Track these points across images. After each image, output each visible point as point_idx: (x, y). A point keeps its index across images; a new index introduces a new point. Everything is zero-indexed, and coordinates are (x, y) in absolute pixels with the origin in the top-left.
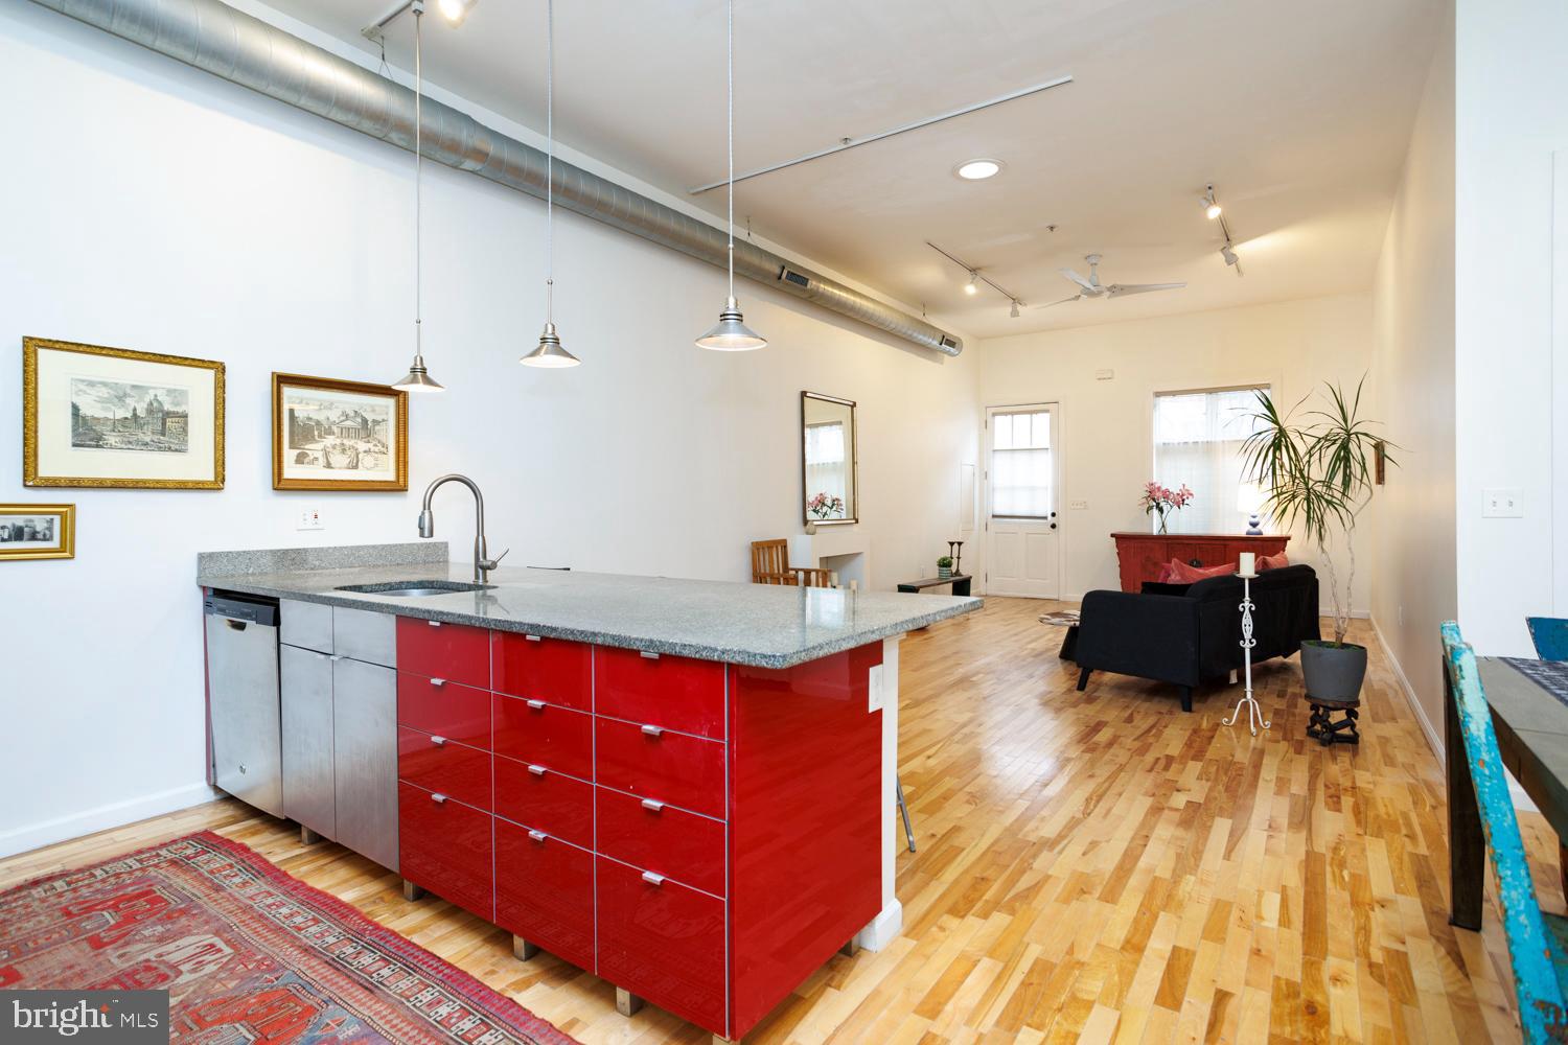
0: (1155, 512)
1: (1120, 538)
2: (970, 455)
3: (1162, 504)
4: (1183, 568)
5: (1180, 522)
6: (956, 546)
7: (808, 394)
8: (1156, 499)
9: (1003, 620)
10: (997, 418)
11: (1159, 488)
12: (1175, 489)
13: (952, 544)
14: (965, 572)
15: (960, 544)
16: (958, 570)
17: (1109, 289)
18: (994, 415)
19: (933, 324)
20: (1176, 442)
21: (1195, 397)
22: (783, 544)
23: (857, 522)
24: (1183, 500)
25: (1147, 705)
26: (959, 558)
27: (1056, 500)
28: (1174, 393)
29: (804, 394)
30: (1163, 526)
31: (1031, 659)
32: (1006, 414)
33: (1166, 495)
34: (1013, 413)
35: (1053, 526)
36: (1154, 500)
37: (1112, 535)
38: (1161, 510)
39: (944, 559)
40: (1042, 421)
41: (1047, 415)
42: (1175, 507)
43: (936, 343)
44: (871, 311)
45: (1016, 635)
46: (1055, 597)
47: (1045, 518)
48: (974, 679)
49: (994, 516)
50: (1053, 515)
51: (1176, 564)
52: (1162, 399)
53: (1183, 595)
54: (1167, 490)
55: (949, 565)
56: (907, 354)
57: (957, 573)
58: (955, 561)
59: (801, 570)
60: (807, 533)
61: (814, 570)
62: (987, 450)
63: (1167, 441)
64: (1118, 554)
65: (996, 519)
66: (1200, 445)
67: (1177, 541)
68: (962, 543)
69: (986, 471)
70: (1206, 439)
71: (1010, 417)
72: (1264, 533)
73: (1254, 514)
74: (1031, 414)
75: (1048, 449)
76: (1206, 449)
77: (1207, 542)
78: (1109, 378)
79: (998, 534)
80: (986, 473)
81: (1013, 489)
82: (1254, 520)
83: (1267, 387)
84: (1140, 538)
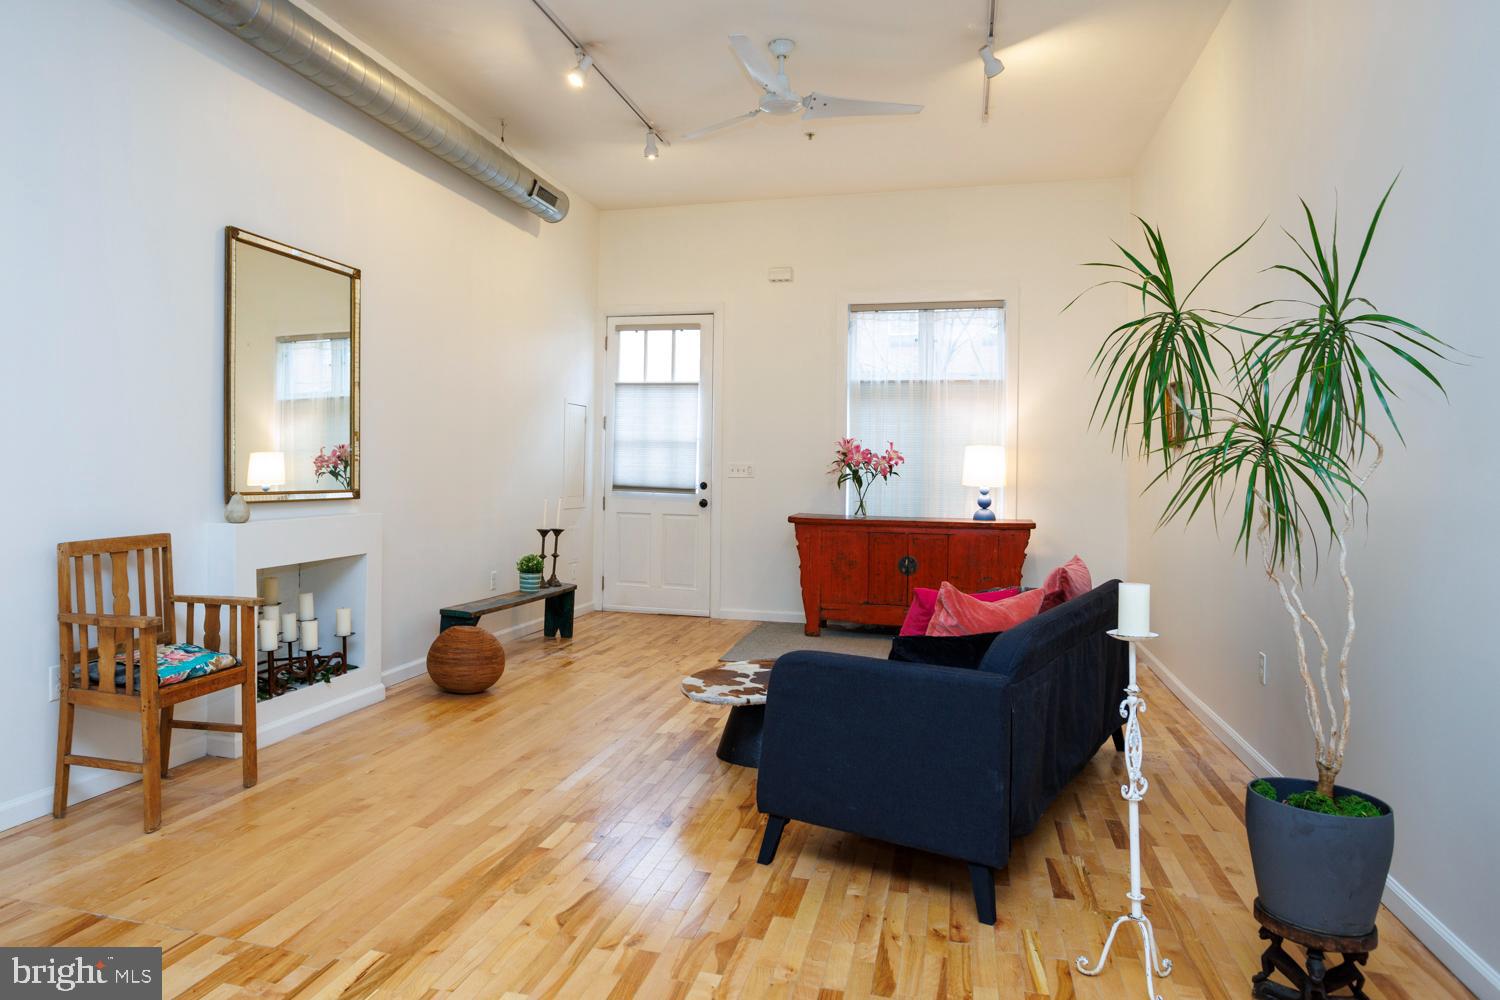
0: (849, 484)
1: (804, 526)
2: (580, 391)
3: (861, 472)
4: (960, 600)
5: (886, 501)
6: (551, 536)
7: (242, 235)
8: (853, 463)
9: (625, 664)
10: (623, 334)
11: (858, 447)
12: (879, 449)
13: (544, 533)
14: (565, 578)
15: (557, 532)
16: (554, 575)
17: (805, 101)
18: (619, 328)
19: (517, 158)
20: (878, 379)
21: (905, 315)
22: (161, 545)
23: (357, 495)
24: (891, 467)
25: (902, 899)
26: (555, 556)
27: (708, 464)
28: (877, 308)
29: (232, 233)
30: (861, 505)
31: (666, 765)
32: (636, 328)
33: (868, 457)
34: (646, 328)
35: (703, 504)
36: (849, 466)
37: (791, 520)
38: (858, 480)
39: (529, 559)
40: (690, 341)
41: (695, 334)
42: (880, 477)
43: (521, 191)
44: (390, 98)
45: (642, 699)
46: (706, 613)
47: (692, 491)
48: (544, 844)
49: (616, 487)
50: (704, 486)
51: (948, 592)
52: (859, 315)
53: (974, 664)
54: (868, 452)
55: (538, 569)
56: (469, 202)
57: (553, 581)
58: (548, 564)
59: (200, 600)
60: (230, 520)
61: (226, 601)
62: (608, 384)
63: (865, 379)
64: (798, 547)
65: (620, 492)
66: (911, 383)
67: (883, 529)
68: (562, 531)
69: (604, 415)
70: (919, 378)
71: (642, 333)
72: (997, 517)
73: (984, 489)
74: (674, 330)
75: (697, 384)
76: (919, 392)
77: (924, 530)
78: (787, 280)
79: (621, 515)
80: (605, 418)
81: (644, 444)
82: (984, 498)
83: (999, 304)
84: (831, 524)
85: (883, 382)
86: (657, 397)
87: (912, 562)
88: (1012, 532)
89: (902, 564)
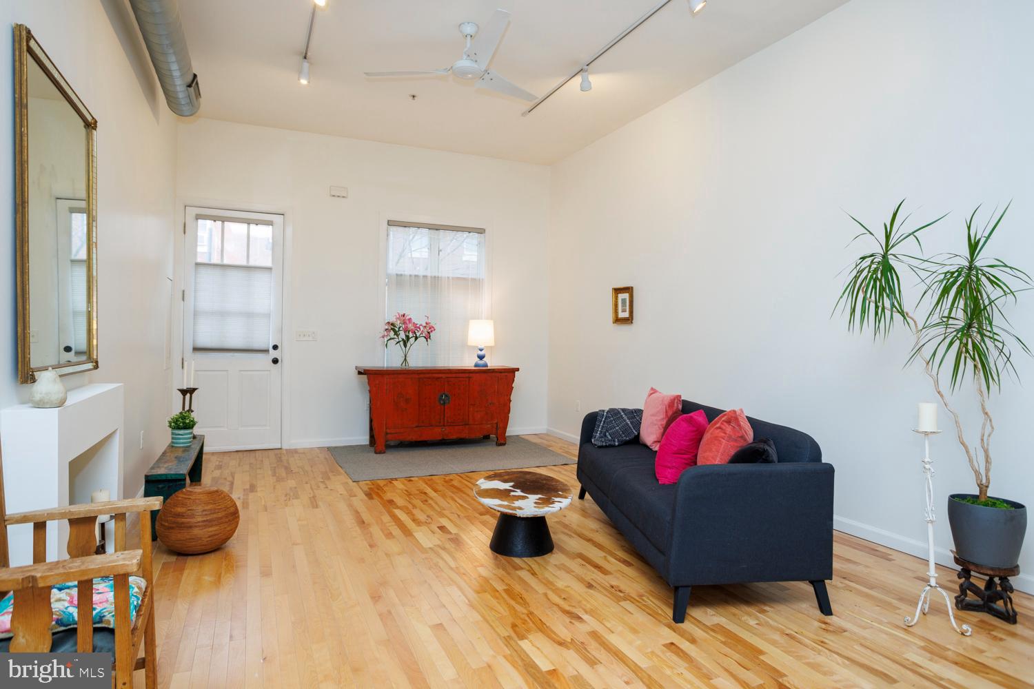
2: (170, 267)
5: (420, 357)
10: (202, 222)
11: (410, 319)
15: (191, 392)
18: (196, 217)
20: (408, 273)
23: (96, 367)
27: (279, 330)
28: (404, 224)
30: (405, 359)
32: (214, 219)
34: (223, 220)
35: (275, 361)
37: (359, 371)
40: (263, 234)
46: (278, 446)
47: (266, 351)
49: (195, 349)
50: (276, 347)
52: (394, 228)
62: (187, 263)
63: (400, 273)
64: (369, 391)
65: (199, 353)
67: (427, 376)
68: (194, 390)
69: (183, 289)
70: (433, 274)
71: (219, 223)
72: (489, 365)
73: (480, 347)
74: (249, 224)
75: (270, 269)
76: (433, 283)
77: (454, 375)
78: (344, 197)
79: (199, 373)
80: (184, 291)
81: (223, 314)
82: (481, 353)
83: (481, 231)
84: (393, 374)
85: (410, 276)
86: (234, 276)
87: (446, 396)
88: (506, 374)
89: (441, 399)
